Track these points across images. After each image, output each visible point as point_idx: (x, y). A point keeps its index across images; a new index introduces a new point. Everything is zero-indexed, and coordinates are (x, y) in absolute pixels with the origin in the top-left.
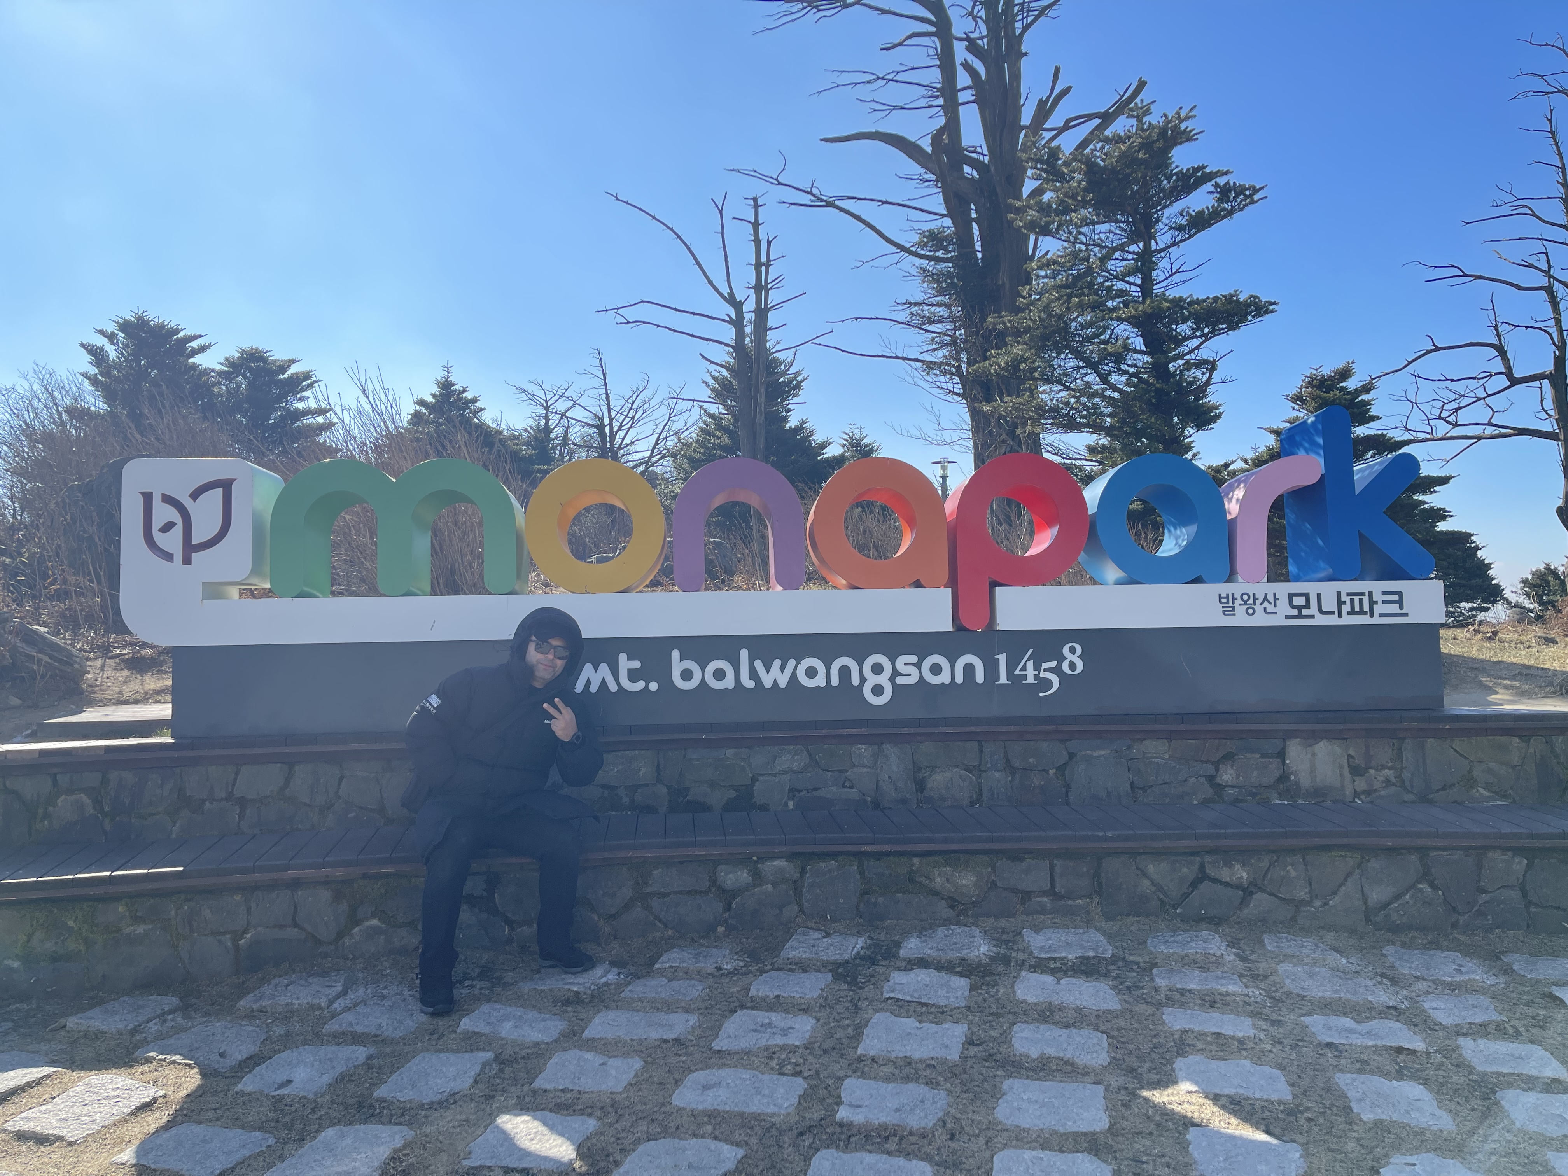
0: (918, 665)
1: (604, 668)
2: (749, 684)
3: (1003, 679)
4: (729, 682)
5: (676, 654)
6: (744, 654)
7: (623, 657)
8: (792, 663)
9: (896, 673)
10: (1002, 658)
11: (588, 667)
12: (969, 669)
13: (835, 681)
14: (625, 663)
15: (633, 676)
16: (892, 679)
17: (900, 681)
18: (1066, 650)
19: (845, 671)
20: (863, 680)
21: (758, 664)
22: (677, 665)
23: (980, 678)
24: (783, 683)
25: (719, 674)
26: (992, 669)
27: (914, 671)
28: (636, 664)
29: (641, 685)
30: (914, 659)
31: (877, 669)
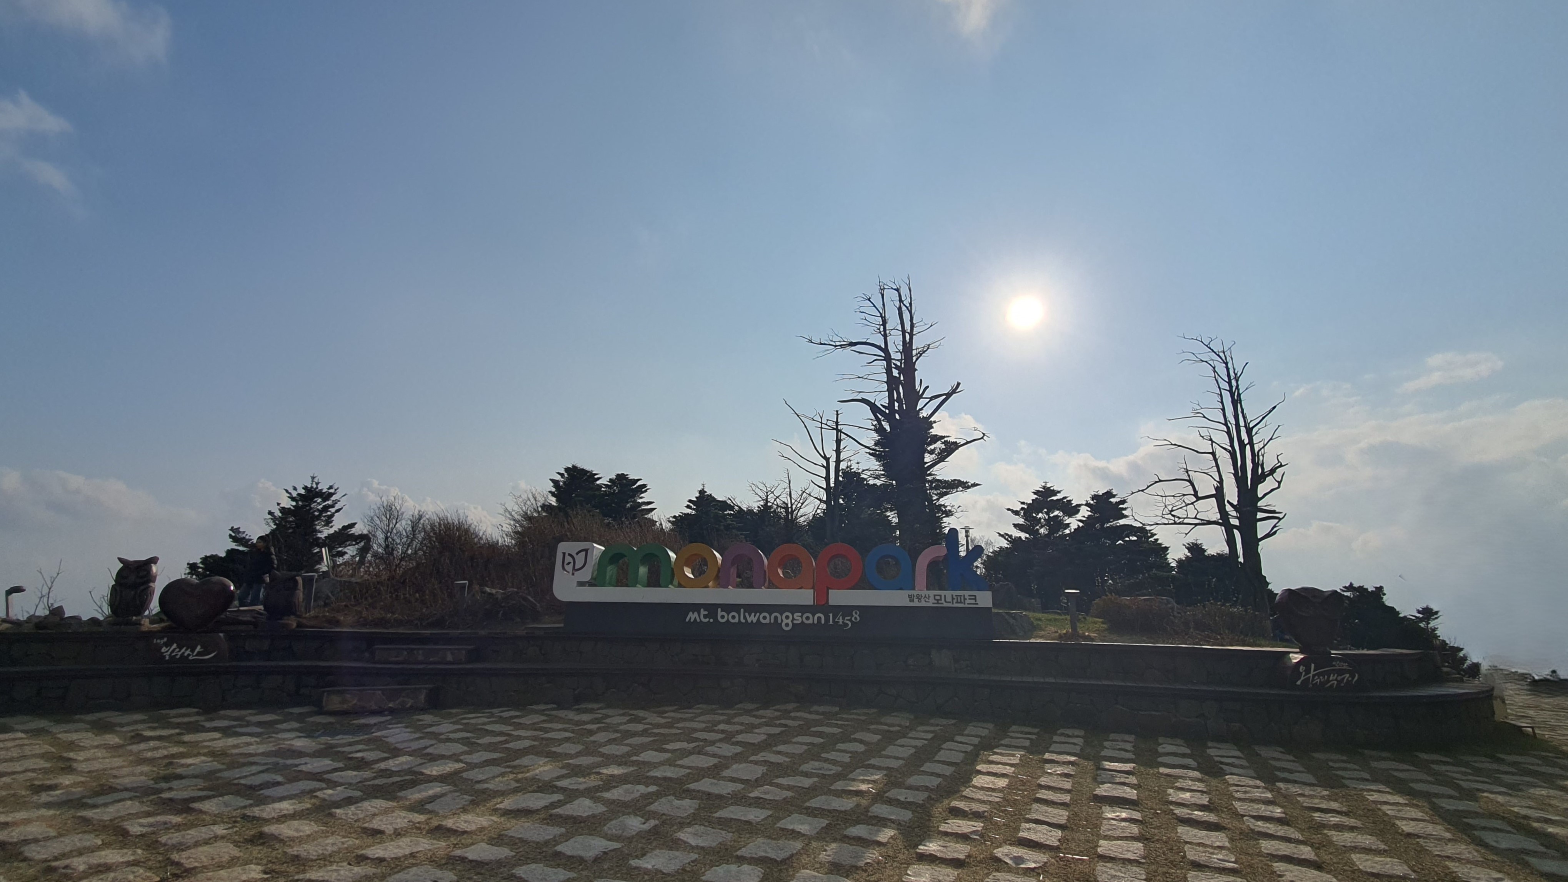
0: (801, 617)
1: (696, 614)
2: (743, 621)
3: (831, 622)
4: (736, 620)
5: (719, 610)
6: (742, 610)
7: (702, 610)
8: (758, 614)
9: (793, 619)
10: (831, 615)
11: (691, 613)
12: (819, 618)
13: (772, 621)
14: (703, 612)
15: (705, 616)
16: (792, 621)
17: (795, 622)
18: (854, 613)
19: (776, 618)
20: (782, 621)
21: (747, 614)
22: (720, 613)
23: (823, 622)
24: (755, 621)
25: (733, 617)
26: (827, 619)
27: (799, 618)
28: (706, 613)
29: (707, 620)
30: (800, 614)
31: (787, 617)
